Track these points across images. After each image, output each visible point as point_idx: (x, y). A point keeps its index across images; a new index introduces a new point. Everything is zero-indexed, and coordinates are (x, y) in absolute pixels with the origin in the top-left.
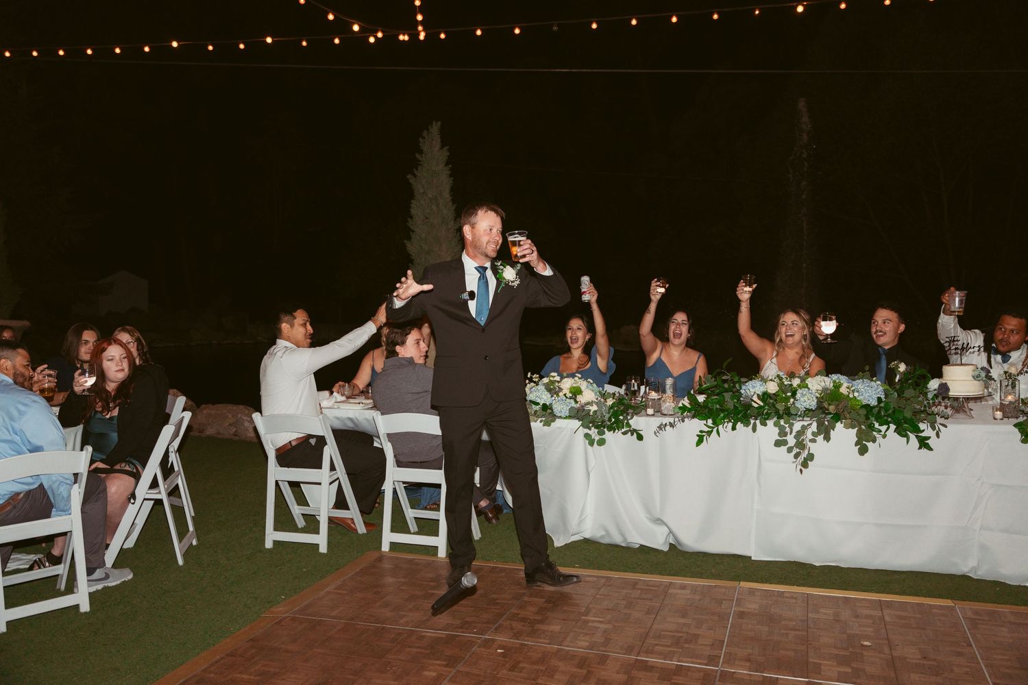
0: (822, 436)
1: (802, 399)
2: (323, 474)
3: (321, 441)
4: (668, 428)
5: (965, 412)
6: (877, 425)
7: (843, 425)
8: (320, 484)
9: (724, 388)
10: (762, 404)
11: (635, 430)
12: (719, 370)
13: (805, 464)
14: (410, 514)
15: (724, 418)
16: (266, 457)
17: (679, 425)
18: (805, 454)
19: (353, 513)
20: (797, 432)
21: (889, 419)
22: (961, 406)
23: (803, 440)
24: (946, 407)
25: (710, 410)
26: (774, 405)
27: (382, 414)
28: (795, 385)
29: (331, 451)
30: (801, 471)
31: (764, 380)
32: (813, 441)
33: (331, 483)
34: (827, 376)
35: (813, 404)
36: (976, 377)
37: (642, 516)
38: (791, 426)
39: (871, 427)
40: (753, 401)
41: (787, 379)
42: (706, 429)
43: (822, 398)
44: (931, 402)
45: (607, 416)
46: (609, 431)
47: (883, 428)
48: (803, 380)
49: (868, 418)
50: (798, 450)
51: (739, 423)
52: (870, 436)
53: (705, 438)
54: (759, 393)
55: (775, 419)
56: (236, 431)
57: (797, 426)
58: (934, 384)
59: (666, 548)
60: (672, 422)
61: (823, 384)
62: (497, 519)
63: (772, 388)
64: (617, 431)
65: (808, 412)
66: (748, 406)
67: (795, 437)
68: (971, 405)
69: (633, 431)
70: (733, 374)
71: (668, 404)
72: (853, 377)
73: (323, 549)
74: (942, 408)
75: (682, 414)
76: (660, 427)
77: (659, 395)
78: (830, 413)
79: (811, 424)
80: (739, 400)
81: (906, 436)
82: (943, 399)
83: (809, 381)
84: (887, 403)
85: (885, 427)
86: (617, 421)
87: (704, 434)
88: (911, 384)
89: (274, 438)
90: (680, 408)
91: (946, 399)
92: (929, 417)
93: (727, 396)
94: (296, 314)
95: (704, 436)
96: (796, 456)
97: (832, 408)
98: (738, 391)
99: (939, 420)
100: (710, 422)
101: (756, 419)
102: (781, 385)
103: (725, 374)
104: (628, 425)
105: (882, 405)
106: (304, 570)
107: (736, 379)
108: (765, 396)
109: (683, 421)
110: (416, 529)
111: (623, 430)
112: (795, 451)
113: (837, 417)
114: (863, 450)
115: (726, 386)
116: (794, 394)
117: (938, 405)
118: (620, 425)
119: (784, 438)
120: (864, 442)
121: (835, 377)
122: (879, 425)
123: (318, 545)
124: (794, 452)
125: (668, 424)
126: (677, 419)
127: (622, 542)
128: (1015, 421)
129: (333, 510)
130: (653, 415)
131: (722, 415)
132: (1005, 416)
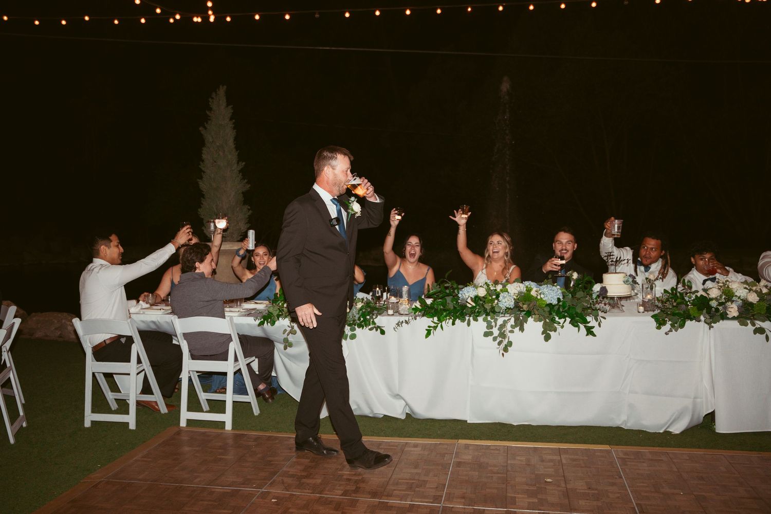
0: (518, 328)
1: (504, 301)
2: (131, 367)
3: (130, 340)
4: (404, 324)
5: (619, 307)
6: (557, 319)
7: (533, 319)
8: (129, 374)
9: (446, 293)
10: (474, 305)
11: (379, 327)
12: (442, 279)
13: (506, 350)
14: (203, 396)
15: (446, 316)
16: (85, 354)
17: (412, 322)
18: (505, 342)
19: (157, 397)
20: (500, 325)
21: (566, 314)
22: (616, 303)
23: (504, 331)
24: (605, 304)
25: (436, 310)
26: (483, 305)
27: (179, 318)
28: (498, 290)
29: (137, 348)
30: (503, 354)
31: (476, 287)
32: (512, 332)
33: (138, 374)
34: (522, 282)
35: (511, 304)
36: (626, 282)
37: (385, 392)
38: (496, 321)
39: (553, 320)
40: (467, 302)
41: (492, 285)
42: (433, 325)
43: (518, 299)
44: (595, 300)
45: (357, 316)
46: (359, 327)
47: (562, 321)
48: (504, 286)
49: (550, 314)
50: (501, 339)
51: (458, 319)
52: (552, 327)
53: (432, 331)
54: (470, 296)
55: (484, 316)
56: (60, 334)
57: (500, 321)
58: (597, 288)
59: (403, 417)
60: (407, 320)
61: (518, 289)
62: (273, 399)
63: (482, 292)
64: (365, 327)
65: (508, 310)
66: (464, 307)
67: (499, 329)
68: (623, 302)
69: (377, 328)
70: (453, 282)
71: (404, 306)
72: (540, 283)
73: (132, 426)
74: (603, 305)
75: (415, 314)
76: (398, 324)
77: (397, 299)
78: (524, 311)
79: (510, 319)
80: (457, 302)
81: (578, 326)
82: (603, 298)
83: (509, 287)
84: (564, 302)
85: (563, 320)
86: (365, 320)
87: (431, 328)
88: (581, 288)
89: (90, 340)
90: (413, 309)
91: (605, 299)
92: (594, 312)
93: (449, 299)
94: (111, 238)
95: (431, 330)
96: (500, 343)
97: (525, 307)
98: (457, 295)
99: (601, 314)
100: (436, 319)
101: (470, 316)
102: (488, 290)
103: (447, 283)
104: (374, 323)
105: (561, 303)
106: (117, 443)
107: (455, 286)
108: (476, 299)
109: (416, 319)
110: (208, 409)
111: (370, 327)
112: (499, 339)
113: (529, 314)
114: (547, 338)
115: (448, 291)
116: (498, 296)
117: (600, 303)
118: (367, 322)
119: (491, 330)
120: (548, 332)
121: (527, 283)
122: (559, 319)
123: (128, 423)
124: (498, 341)
125: (404, 321)
126: (410, 318)
127: (370, 413)
128: (652, 313)
129: (140, 395)
130: (393, 315)
131: (445, 314)
132: (646, 310)
